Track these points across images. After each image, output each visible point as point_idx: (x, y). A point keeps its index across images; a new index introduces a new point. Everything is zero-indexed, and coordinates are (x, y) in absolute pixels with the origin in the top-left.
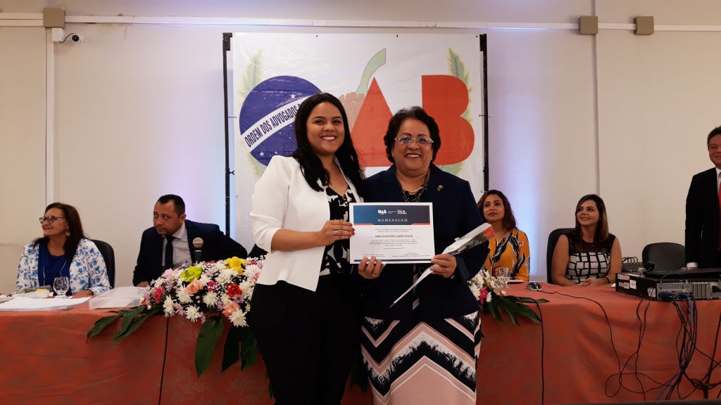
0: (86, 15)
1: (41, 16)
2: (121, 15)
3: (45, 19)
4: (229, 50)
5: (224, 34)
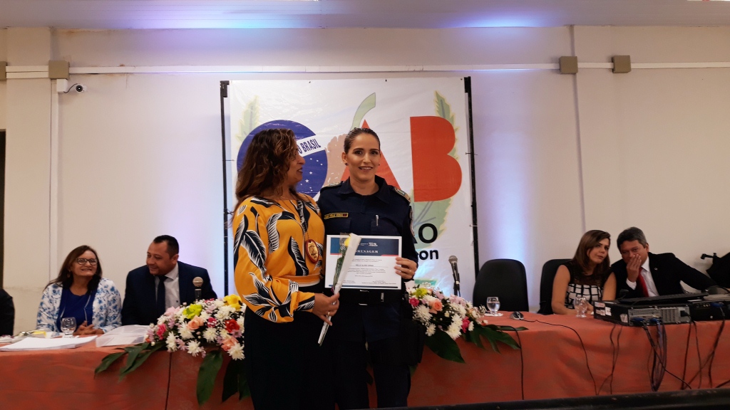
0: (89, 66)
1: (46, 68)
2: (122, 65)
3: (50, 70)
4: (226, 96)
5: (221, 82)
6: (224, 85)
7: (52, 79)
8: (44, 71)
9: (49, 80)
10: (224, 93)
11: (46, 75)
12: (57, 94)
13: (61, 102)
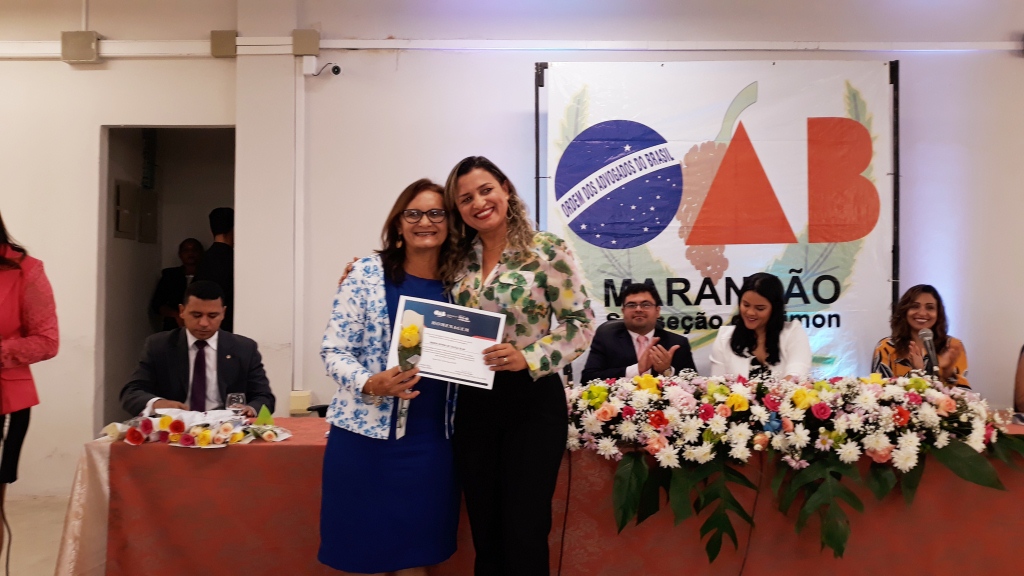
0: (346, 38)
1: (289, 40)
2: (391, 38)
3: (295, 45)
4: (542, 86)
5: (537, 64)
6: (541, 68)
7: (296, 56)
8: (286, 45)
9: (293, 57)
10: (540, 81)
11: (289, 50)
12: (303, 78)
13: (308, 89)
